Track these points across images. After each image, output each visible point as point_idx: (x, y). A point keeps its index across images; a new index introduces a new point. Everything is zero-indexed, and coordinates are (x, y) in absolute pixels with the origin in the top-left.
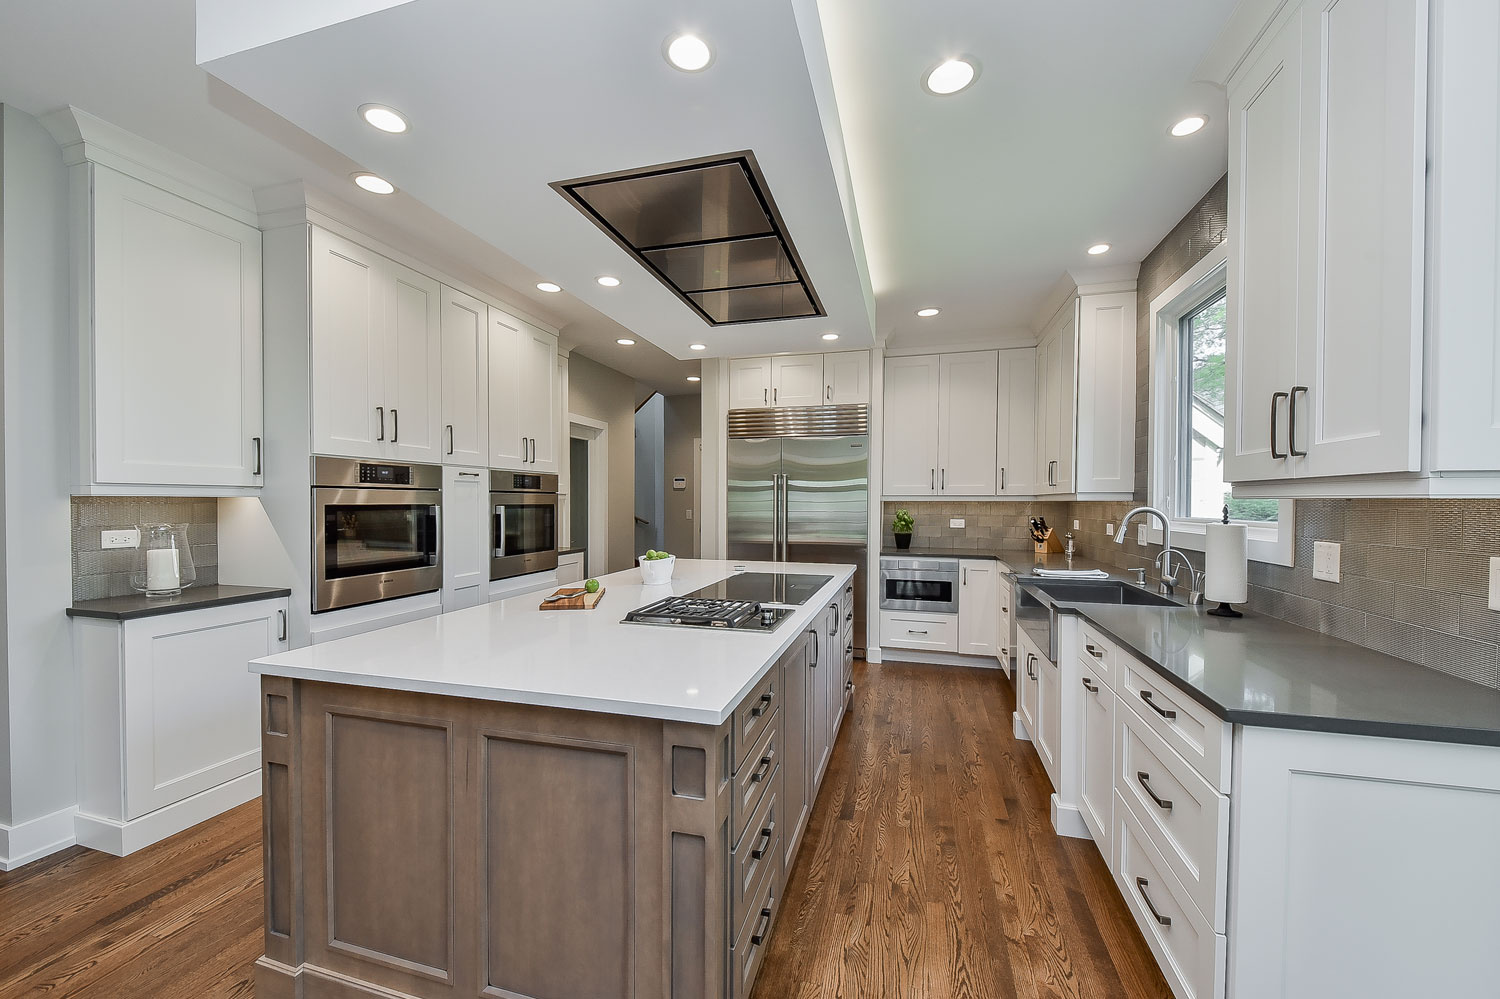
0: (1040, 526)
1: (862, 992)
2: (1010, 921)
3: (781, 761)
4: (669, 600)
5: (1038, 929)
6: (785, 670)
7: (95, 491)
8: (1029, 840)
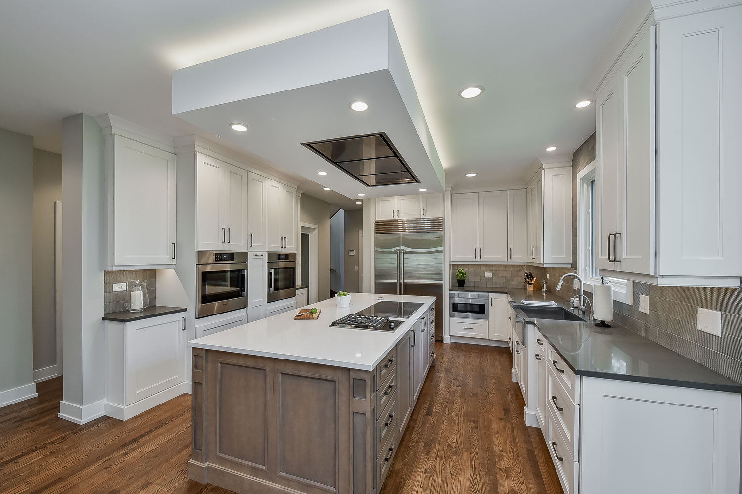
0: (530, 276)
1: (432, 485)
2: (499, 461)
3: (398, 387)
4: (349, 316)
5: (511, 465)
6: (399, 348)
7: (115, 269)
8: (513, 427)
